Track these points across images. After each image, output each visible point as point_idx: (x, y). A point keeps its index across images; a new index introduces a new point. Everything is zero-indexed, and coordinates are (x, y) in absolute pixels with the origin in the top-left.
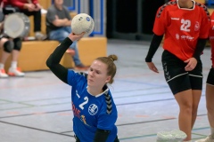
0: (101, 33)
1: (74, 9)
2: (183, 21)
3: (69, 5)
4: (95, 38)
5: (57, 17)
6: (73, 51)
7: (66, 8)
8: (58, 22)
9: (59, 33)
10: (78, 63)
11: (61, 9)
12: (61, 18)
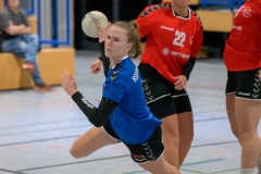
0: (68, 43)
1: (33, 12)
2: (177, 33)
3: (26, 8)
4: (60, 50)
5: (11, 23)
6: (31, 66)
7: (23, 11)
8: (13, 29)
9: (14, 44)
10: (39, 82)
11: (16, 12)
12: (17, 24)
